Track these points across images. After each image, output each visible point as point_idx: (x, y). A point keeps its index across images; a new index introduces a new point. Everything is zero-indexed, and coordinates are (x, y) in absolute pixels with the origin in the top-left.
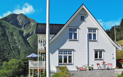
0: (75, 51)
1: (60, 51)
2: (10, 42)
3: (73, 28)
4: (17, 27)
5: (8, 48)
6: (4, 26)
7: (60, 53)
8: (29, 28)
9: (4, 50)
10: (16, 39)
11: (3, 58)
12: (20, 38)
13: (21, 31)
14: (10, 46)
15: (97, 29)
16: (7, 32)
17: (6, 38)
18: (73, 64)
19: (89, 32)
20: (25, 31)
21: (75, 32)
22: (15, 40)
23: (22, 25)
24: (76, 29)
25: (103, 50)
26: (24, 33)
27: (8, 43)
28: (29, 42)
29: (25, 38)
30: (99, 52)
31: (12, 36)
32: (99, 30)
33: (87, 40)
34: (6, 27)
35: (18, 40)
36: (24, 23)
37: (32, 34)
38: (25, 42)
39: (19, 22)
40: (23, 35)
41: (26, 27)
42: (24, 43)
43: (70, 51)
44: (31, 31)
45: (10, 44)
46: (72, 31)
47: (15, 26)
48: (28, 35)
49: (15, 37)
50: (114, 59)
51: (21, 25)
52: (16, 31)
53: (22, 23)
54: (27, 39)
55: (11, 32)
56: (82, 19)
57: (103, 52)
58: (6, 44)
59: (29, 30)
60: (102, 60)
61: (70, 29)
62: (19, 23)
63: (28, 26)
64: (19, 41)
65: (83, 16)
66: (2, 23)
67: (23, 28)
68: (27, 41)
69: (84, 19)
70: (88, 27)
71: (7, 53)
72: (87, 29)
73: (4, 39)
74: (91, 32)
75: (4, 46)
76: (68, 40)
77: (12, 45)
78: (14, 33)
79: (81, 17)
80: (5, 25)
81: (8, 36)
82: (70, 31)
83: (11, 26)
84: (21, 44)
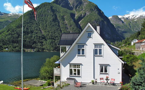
0: (83, 65)
1: (70, 65)
2: (61, 27)
3: (81, 45)
4: (68, 10)
5: (60, 35)
6: (54, 10)
7: (70, 67)
8: (80, 10)
9: (56, 37)
10: (67, 23)
11: (54, 46)
12: (72, 22)
13: (72, 13)
14: (61, 32)
15: (102, 44)
16: (58, 17)
17: (57, 23)
18: (81, 76)
19: (95, 47)
20: (76, 13)
21: (83, 48)
22: (66, 25)
23: (74, 6)
24: (84, 45)
25: (109, 65)
26: (76, 16)
27: (59, 29)
28: (81, 26)
29: (76, 22)
30: (105, 66)
31: (63, 21)
32: (104, 45)
33: (93, 55)
34: (56, 11)
35: (69, 25)
36: (76, 4)
37: (84, 16)
38: (77, 27)
39: (69, 3)
40: (75, 18)
41: (77, 8)
42: (75, 27)
43: (78, 65)
44: (84, 12)
45: (62, 29)
46: (80, 47)
47: (66, 9)
48: (80, 18)
49: (66, 22)
50: (120, 73)
51: (72, 6)
52: (67, 15)
53: (73, 4)
54: (80, 23)
55: (62, 16)
56: (89, 35)
57: (108, 67)
58: (57, 30)
59: (81, 12)
60: (107, 74)
61: (78, 46)
62: (70, 5)
63: (79, 7)
64: (71, 26)
65: (89, 32)
66: (53, 7)
67: (74, 10)
68: (80, 25)
69: (91, 36)
70: (94, 43)
71: (58, 40)
72: (94, 45)
73: (55, 25)
74: (97, 47)
75: (55, 33)
76: (77, 56)
77: (63, 30)
78: (65, 17)
79: (88, 34)
80: (55, 8)
81: (59, 21)
82: (78, 47)
83: (62, 9)
84: (73, 28)
